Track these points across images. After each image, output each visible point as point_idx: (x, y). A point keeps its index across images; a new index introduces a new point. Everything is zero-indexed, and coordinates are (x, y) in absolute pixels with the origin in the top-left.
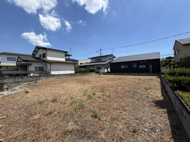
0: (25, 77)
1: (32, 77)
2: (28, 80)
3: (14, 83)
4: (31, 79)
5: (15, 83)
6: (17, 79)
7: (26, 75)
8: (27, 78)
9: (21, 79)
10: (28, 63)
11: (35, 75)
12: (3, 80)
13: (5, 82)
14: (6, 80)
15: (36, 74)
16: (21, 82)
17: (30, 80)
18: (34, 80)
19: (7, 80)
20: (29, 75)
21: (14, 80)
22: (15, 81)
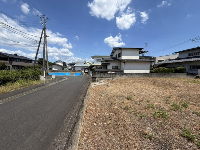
1: (110, 74)
2: (107, 76)
3: (100, 78)
7: (106, 72)
10: (108, 63)
14: (96, 75)
15: (112, 72)
16: (104, 77)
18: (111, 77)
21: (100, 75)
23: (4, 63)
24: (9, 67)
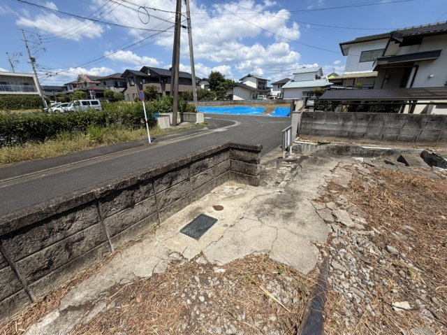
0: (386, 117)
1: (417, 121)
2: (390, 133)
3: (337, 136)
4: (409, 131)
5: (341, 137)
6: (350, 123)
7: (391, 107)
8: (392, 126)
9: (364, 124)
10: (424, 48)
11: (436, 111)
12: (314, 122)
13: (318, 127)
14: (319, 122)
15: (440, 106)
16: (363, 136)
17: (404, 134)
18: (423, 141)
19: (323, 122)
20: (407, 108)
21: (343, 125)
22: (345, 129)
23: (152, 88)
24: (161, 94)
